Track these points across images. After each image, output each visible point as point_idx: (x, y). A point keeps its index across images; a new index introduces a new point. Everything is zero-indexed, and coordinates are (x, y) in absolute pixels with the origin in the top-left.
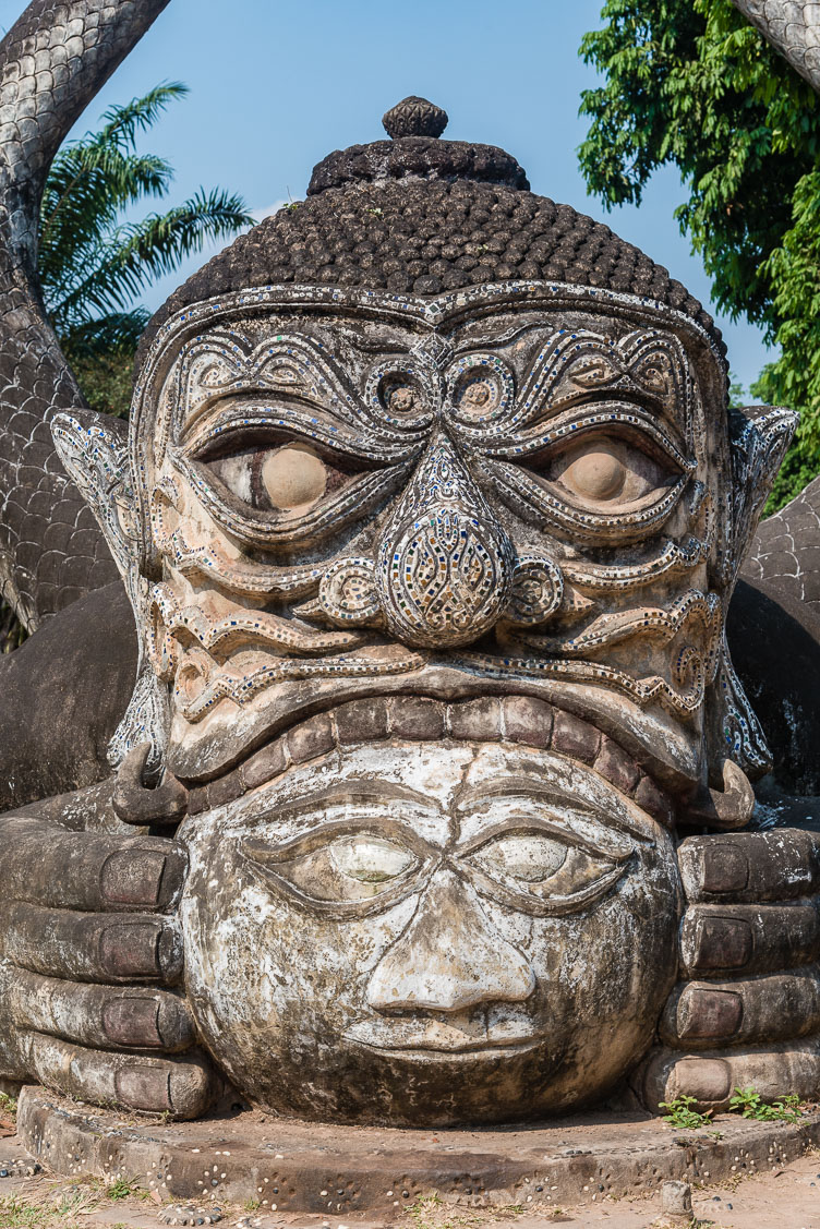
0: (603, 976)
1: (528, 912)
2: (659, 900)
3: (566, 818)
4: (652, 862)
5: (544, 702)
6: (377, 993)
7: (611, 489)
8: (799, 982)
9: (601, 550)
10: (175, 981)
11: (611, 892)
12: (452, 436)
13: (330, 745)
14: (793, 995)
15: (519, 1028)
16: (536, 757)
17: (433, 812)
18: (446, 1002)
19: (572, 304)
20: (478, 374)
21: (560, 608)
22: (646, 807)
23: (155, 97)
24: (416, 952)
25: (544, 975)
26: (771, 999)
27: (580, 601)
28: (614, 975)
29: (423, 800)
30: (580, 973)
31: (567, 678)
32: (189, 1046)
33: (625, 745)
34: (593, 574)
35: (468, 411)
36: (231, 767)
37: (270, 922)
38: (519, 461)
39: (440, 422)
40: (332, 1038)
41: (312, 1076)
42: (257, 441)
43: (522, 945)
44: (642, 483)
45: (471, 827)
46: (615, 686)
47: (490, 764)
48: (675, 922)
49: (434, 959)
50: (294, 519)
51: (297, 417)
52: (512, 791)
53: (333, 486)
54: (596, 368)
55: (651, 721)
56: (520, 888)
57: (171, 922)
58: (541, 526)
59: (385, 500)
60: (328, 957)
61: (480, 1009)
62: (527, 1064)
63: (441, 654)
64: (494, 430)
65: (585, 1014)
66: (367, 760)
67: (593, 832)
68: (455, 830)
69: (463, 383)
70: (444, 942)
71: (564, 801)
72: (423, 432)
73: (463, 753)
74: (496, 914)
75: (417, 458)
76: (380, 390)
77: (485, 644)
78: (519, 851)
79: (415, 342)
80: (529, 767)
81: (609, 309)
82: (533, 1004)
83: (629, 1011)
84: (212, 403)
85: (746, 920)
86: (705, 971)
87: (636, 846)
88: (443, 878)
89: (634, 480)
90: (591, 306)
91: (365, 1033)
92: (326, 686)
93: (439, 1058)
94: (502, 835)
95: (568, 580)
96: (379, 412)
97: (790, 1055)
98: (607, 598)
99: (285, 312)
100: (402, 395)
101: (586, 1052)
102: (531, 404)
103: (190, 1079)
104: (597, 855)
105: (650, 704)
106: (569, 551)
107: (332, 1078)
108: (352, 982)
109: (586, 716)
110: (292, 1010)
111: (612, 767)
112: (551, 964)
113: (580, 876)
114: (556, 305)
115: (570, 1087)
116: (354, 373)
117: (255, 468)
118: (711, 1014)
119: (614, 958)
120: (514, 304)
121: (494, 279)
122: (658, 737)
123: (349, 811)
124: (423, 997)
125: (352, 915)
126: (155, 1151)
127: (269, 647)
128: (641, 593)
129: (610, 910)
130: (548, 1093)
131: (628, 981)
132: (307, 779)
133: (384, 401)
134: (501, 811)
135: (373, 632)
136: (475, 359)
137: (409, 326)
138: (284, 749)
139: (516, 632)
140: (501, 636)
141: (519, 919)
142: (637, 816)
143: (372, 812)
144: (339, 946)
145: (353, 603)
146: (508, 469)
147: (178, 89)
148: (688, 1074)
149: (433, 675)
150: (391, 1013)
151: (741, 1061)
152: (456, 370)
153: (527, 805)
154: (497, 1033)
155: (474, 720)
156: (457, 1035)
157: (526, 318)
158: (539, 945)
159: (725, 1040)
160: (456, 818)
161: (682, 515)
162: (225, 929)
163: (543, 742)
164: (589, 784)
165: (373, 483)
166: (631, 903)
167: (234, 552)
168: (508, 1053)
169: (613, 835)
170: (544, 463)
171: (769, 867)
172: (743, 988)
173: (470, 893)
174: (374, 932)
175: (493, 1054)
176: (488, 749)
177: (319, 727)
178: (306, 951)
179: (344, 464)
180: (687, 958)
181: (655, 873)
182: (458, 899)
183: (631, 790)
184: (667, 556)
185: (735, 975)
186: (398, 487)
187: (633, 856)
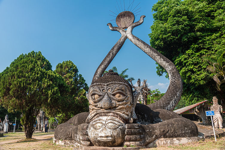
0: (117, 134)
1: (111, 129)
2: (123, 129)
3: (115, 122)
4: (122, 125)
5: (114, 113)
6: (99, 135)
7: (119, 97)
8: (137, 136)
9: (119, 101)
10: (88, 135)
11: (118, 128)
12: (107, 93)
13: (98, 116)
14: (136, 137)
15: (110, 138)
16: (113, 117)
17: (104, 121)
18: (104, 136)
19: (117, 83)
20: (109, 89)
21: (115, 106)
22: (122, 121)
23: (126, 70)
24: (102, 132)
25: (112, 134)
26: (134, 137)
27: (117, 105)
28: (118, 134)
29: (103, 120)
30: (115, 134)
31: (116, 111)
32: (89, 140)
33: (121, 116)
34: (118, 103)
35: (108, 91)
36: (92, 118)
37: (93, 130)
38: (112, 95)
39: (106, 92)
40: (97, 139)
41: (96, 142)
42: (94, 94)
43: (110, 132)
44: (122, 96)
45: (107, 122)
46: (120, 112)
47: (109, 118)
48: (125, 131)
49: (103, 133)
50: (96, 100)
51: (96, 92)
52: (110, 120)
53: (99, 97)
54: (118, 88)
55: (123, 115)
56: (110, 127)
57: (87, 130)
58: (114, 100)
59: (103, 98)
60: (96, 133)
61: (107, 137)
62: (111, 142)
63: (106, 109)
64: (110, 93)
65: (116, 137)
66: (100, 118)
67: (117, 123)
68: (106, 123)
69: (108, 89)
70: (104, 131)
71: (114, 121)
72: (105, 93)
73: (107, 117)
74: (108, 129)
75: (105, 95)
76: (102, 90)
77: (110, 109)
78: (110, 124)
79: (105, 87)
80: (112, 118)
81: (119, 83)
82: (111, 136)
83: (120, 137)
84: (92, 92)
85: (131, 131)
86: (127, 134)
87: (121, 124)
88: (104, 126)
89: (121, 96)
90: (118, 83)
91: (99, 139)
92: (98, 112)
93: (104, 141)
94: (109, 123)
95: (116, 104)
96: (102, 92)
97: (136, 142)
98: (119, 105)
99: (97, 85)
100: (104, 90)
101: (117, 141)
102: (113, 91)
103: (89, 143)
104: (117, 125)
105: (123, 113)
106: (116, 101)
107: (97, 142)
108: (98, 135)
109: (117, 114)
110: (94, 137)
111: (119, 118)
112: (113, 133)
113: (115, 126)
114: (115, 83)
115: (116, 144)
116: (101, 89)
117: (94, 96)
118: (128, 138)
119: (118, 133)
120: (112, 83)
121: (111, 82)
122: (124, 116)
123: (98, 121)
124: (102, 136)
125: (98, 129)
126: (84, 148)
127: (95, 109)
128: (122, 104)
129: (118, 129)
130: (114, 144)
131: (120, 135)
132: (96, 119)
133: (103, 91)
134: (109, 121)
135: (101, 108)
136: (109, 88)
137: (105, 85)
138: (95, 117)
139: (112, 108)
140: (111, 108)
141: (110, 129)
142: (121, 122)
143: (100, 121)
144: (97, 132)
145: (100, 106)
146: (111, 96)
147: (128, 69)
148: (126, 143)
149: (105, 111)
150: (100, 137)
151: (131, 142)
152: (108, 88)
153: (111, 121)
154: (108, 139)
155: (108, 114)
156: (105, 139)
157: (113, 84)
158: (111, 132)
159: (130, 140)
160: (106, 122)
161: (126, 99)
162: (90, 131)
163: (114, 116)
164: (117, 119)
165: (102, 97)
166: (120, 129)
167: (93, 102)
168: (110, 140)
169: (118, 123)
170: (114, 95)
171: (134, 126)
172: (131, 136)
173: (106, 127)
174: (99, 130)
175: (108, 140)
176: (109, 117)
177: (97, 115)
178: (95, 132)
179: (100, 96)
180: (126, 133)
181: (122, 126)
182: (105, 128)
183: (121, 120)
184: (124, 102)
185: (130, 135)
186: (103, 97)
187: (120, 125)
